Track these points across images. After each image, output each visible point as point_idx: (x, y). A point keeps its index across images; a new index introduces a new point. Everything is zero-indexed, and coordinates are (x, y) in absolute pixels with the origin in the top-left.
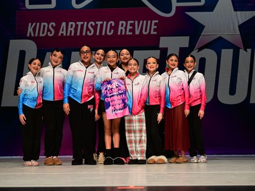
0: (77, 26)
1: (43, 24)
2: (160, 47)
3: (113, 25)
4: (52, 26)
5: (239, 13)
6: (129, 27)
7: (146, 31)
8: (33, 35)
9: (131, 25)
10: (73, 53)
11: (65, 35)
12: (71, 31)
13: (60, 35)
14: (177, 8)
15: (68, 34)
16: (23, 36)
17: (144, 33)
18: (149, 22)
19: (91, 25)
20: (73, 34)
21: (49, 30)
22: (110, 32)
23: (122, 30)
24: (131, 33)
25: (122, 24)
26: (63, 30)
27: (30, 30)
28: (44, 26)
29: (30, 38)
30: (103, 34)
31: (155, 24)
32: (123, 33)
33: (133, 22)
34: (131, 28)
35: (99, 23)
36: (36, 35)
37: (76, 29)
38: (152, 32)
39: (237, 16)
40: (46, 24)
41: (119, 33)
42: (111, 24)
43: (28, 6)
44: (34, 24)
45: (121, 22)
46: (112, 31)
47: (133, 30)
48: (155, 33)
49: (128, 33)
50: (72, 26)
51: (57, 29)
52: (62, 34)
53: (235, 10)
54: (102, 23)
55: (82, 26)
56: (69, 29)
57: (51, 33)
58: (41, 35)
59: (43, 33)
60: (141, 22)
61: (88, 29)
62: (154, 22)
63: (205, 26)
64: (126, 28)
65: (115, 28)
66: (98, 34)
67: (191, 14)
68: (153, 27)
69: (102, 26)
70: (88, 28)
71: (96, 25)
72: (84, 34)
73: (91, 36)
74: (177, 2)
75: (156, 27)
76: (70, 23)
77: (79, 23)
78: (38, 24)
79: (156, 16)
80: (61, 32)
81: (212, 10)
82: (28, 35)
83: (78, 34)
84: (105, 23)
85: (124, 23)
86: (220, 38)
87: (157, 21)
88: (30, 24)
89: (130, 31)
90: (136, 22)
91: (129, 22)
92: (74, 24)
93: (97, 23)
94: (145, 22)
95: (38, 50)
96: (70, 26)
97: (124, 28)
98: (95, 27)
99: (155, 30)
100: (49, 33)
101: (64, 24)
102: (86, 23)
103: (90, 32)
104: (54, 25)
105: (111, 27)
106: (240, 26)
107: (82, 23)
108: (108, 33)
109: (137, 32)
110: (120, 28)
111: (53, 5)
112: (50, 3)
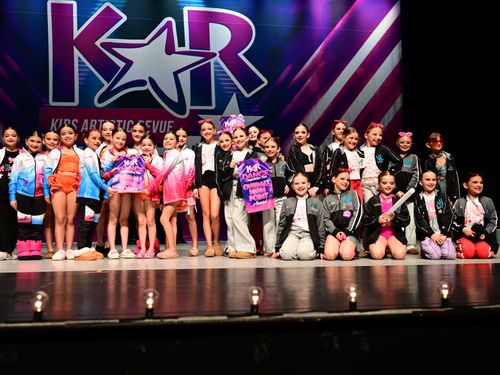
0: (98, 123)
4: (75, 122)
14: (191, 110)
17: (161, 131)
18: (166, 122)
26: (85, 127)
27: (53, 125)
31: (171, 124)
33: (150, 121)
43: (52, 103)
44: (58, 120)
47: (151, 129)
51: (79, 125)
53: (242, 113)
54: (122, 121)
60: (158, 122)
62: (170, 122)
67: (202, 116)
68: (169, 127)
69: (122, 124)
74: (192, 105)
75: (172, 127)
76: (92, 121)
78: (62, 120)
79: (172, 118)
80: (83, 129)
81: (221, 114)
84: (125, 121)
87: (173, 122)
88: (53, 120)
90: (154, 122)
92: (95, 121)
93: (118, 121)
94: (162, 122)
96: (92, 123)
101: (86, 121)
104: (77, 121)
109: (155, 131)
111: (76, 103)
112: (73, 101)
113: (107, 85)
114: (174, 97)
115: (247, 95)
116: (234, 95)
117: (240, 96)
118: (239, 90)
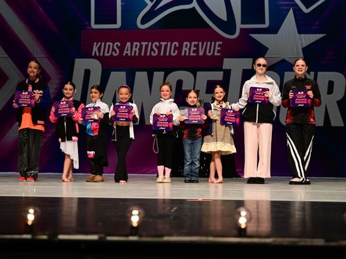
0: (141, 46)
1: (108, 44)
2: (224, 68)
3: (177, 45)
4: (117, 45)
5: (303, 35)
6: (193, 48)
7: (210, 52)
8: (98, 54)
9: (195, 46)
10: (137, 73)
11: (129, 54)
12: (135, 52)
13: (124, 54)
14: (241, 29)
15: (133, 54)
16: (88, 55)
17: (208, 54)
18: (213, 43)
19: (156, 45)
20: (137, 54)
21: (113, 50)
22: (174, 52)
23: (185, 51)
24: (195, 54)
25: (186, 45)
26: (127, 50)
27: (95, 49)
28: (109, 45)
29: (95, 57)
30: (167, 54)
31: (219, 46)
32: (187, 54)
33: (196, 43)
34: (195, 49)
35: (163, 44)
36: (101, 54)
37: (140, 49)
38: (216, 54)
39: (301, 38)
40: (111, 44)
41: (183, 54)
42: (175, 45)
43: (94, 26)
44: (100, 43)
45: (185, 43)
46: (176, 51)
47: (197, 51)
48: (219, 54)
49: (192, 54)
50: (136, 46)
51: (122, 49)
52: (127, 54)
53: (300, 32)
54: (166, 43)
55: (147, 46)
56: (134, 49)
57: (116, 53)
58: (106, 54)
59: (108, 53)
60: (205, 43)
61: (152, 50)
62: (217, 43)
63: (268, 49)
64: (190, 49)
65: (179, 49)
66: (162, 54)
67: (254, 36)
68: (217, 48)
69: (166, 46)
70: (152, 48)
71: (161, 46)
72: (148, 54)
73: (155, 57)
75: (219, 48)
76: (135, 44)
77: (144, 44)
78: (103, 44)
79: (221, 38)
80: (125, 52)
81: (276, 33)
82: (93, 54)
83: (143, 54)
84: (169, 43)
85: (188, 43)
86: (284, 61)
87: (221, 43)
88: (95, 43)
89: (194, 51)
90: (200, 43)
91: (193, 43)
92: (138, 44)
93: (161, 43)
94: (209, 43)
95: (103, 70)
96: (134, 46)
97: (188, 48)
98: (159, 48)
99: (218, 51)
100: (114, 53)
101: (129, 44)
102: (150, 43)
103: (155, 53)
104: (119, 45)
105: (175, 48)
106: (303, 49)
107: (147, 43)
108: (172, 54)
109: (201, 53)
110: (184, 49)
111: (118, 25)
112: (115, 23)
113: (150, 5)
114: (223, 15)
115: (306, 11)
116: (291, 11)
117: (298, 12)
118: (296, 5)
